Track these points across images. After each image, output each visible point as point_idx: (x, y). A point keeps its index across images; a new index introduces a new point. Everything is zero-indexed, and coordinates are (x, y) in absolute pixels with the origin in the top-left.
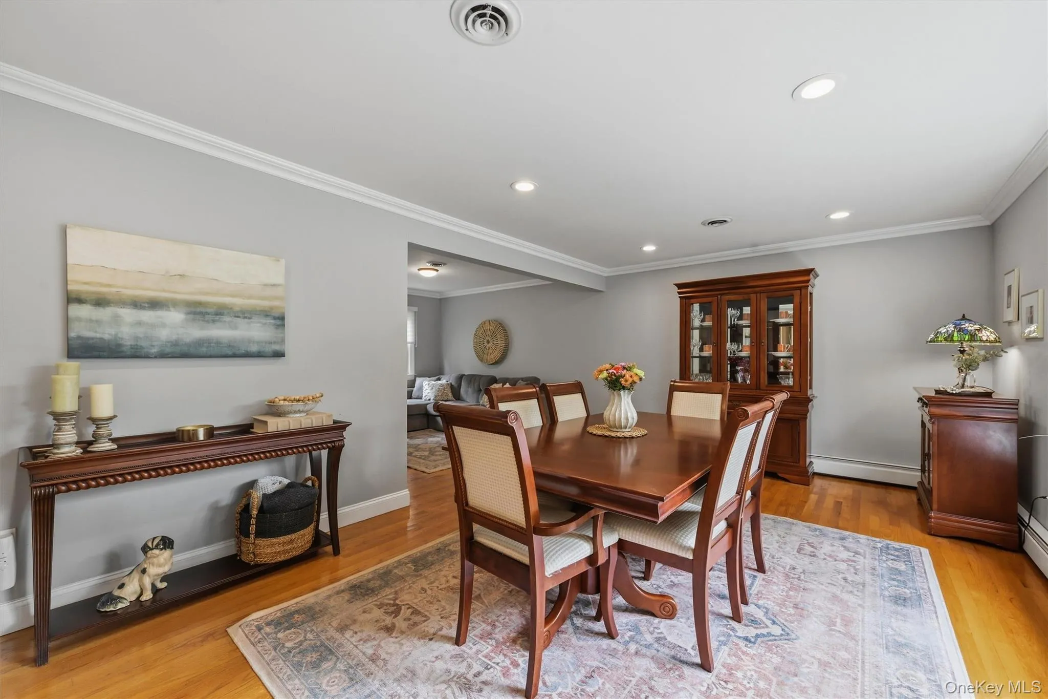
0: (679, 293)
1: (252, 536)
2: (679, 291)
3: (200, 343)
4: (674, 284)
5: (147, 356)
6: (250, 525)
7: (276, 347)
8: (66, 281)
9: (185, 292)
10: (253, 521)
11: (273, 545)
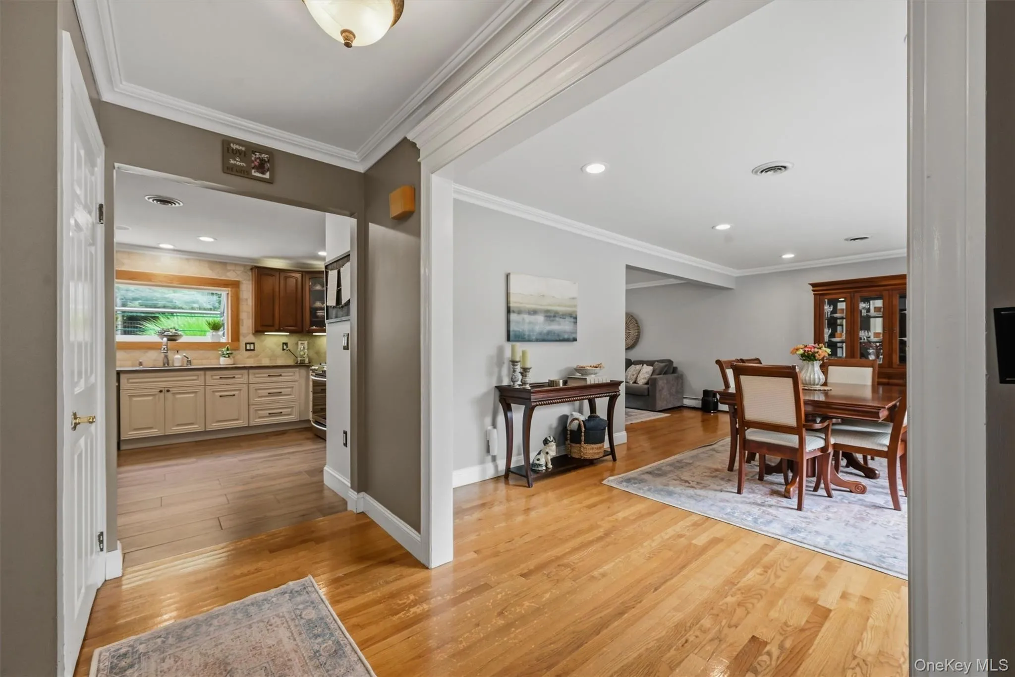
0: (813, 291)
1: (583, 442)
2: (814, 289)
3: (549, 333)
4: (809, 284)
5: (529, 341)
6: (581, 436)
7: (574, 336)
8: (508, 302)
9: (545, 305)
10: (583, 434)
11: (593, 448)
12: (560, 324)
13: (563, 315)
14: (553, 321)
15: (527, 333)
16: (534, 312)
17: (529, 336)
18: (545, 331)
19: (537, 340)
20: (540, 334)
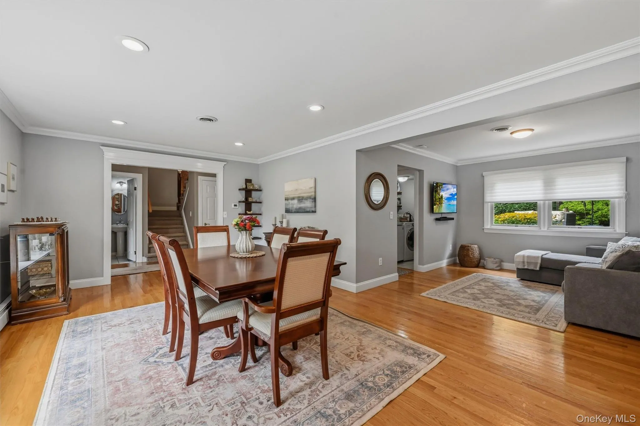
8: (285, 195)
9: (298, 194)
12: (305, 203)
13: (306, 198)
14: (301, 202)
15: (291, 209)
16: (293, 199)
17: (292, 210)
18: (298, 208)
19: (295, 212)
20: (296, 209)
